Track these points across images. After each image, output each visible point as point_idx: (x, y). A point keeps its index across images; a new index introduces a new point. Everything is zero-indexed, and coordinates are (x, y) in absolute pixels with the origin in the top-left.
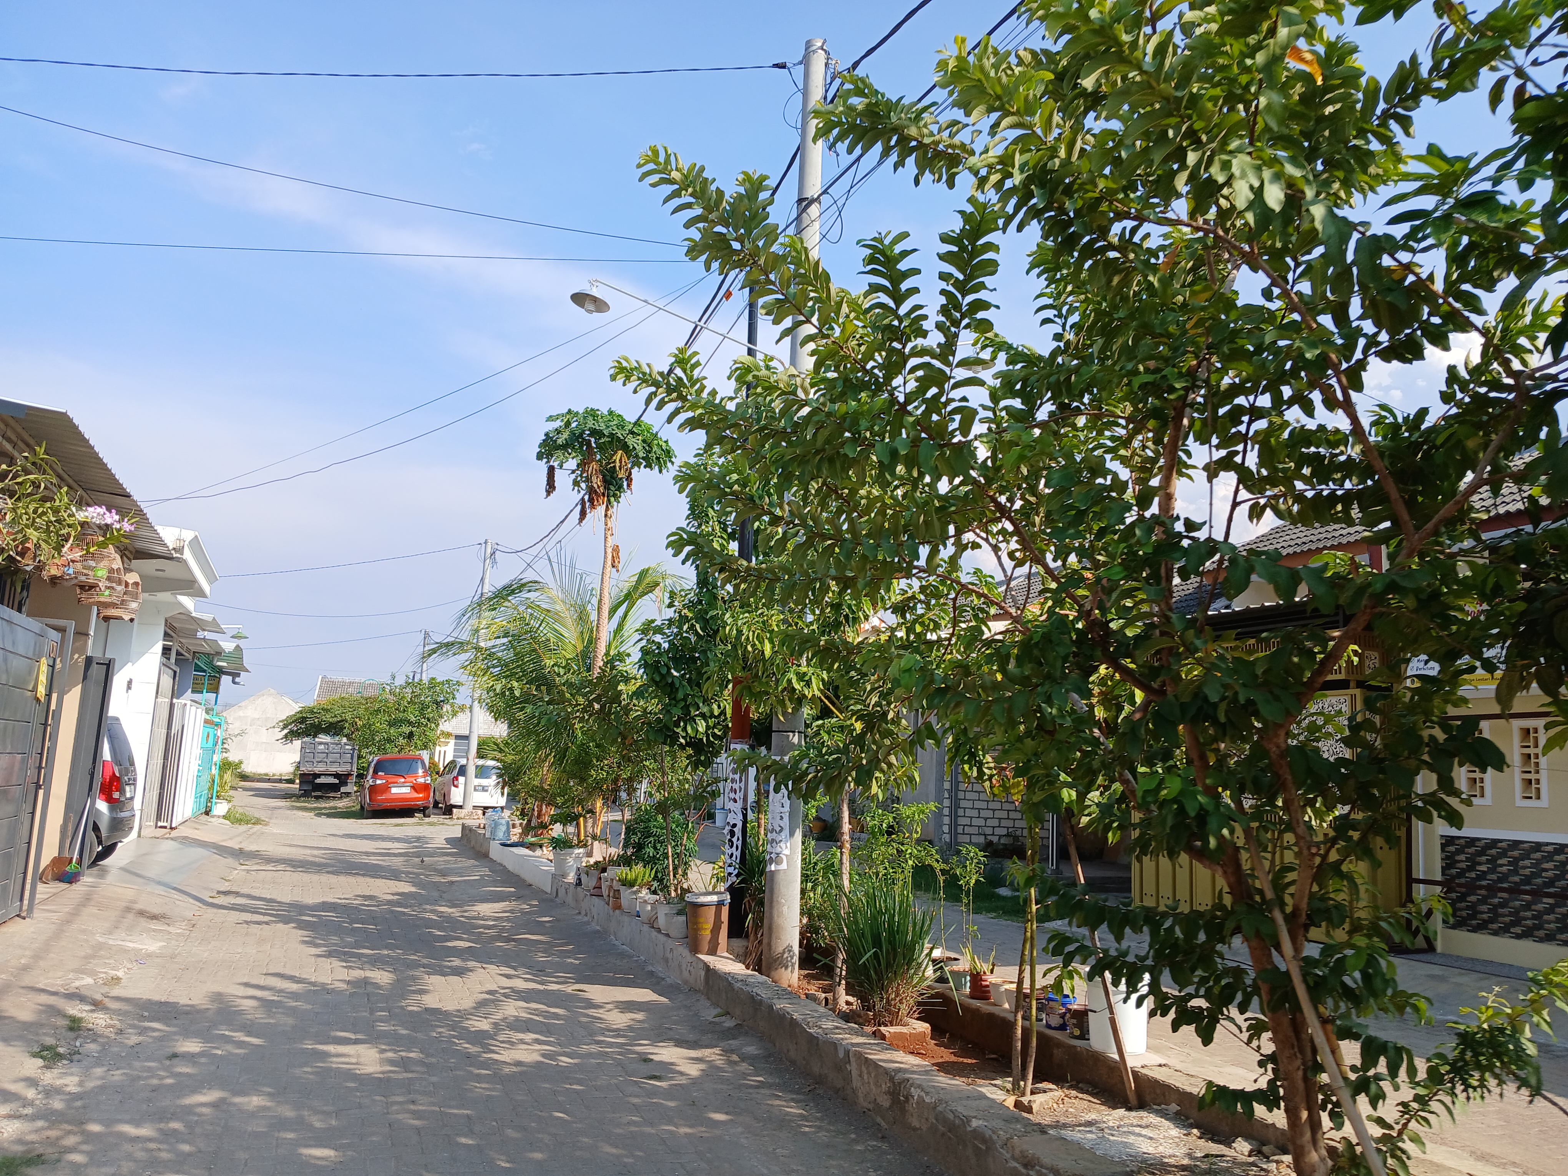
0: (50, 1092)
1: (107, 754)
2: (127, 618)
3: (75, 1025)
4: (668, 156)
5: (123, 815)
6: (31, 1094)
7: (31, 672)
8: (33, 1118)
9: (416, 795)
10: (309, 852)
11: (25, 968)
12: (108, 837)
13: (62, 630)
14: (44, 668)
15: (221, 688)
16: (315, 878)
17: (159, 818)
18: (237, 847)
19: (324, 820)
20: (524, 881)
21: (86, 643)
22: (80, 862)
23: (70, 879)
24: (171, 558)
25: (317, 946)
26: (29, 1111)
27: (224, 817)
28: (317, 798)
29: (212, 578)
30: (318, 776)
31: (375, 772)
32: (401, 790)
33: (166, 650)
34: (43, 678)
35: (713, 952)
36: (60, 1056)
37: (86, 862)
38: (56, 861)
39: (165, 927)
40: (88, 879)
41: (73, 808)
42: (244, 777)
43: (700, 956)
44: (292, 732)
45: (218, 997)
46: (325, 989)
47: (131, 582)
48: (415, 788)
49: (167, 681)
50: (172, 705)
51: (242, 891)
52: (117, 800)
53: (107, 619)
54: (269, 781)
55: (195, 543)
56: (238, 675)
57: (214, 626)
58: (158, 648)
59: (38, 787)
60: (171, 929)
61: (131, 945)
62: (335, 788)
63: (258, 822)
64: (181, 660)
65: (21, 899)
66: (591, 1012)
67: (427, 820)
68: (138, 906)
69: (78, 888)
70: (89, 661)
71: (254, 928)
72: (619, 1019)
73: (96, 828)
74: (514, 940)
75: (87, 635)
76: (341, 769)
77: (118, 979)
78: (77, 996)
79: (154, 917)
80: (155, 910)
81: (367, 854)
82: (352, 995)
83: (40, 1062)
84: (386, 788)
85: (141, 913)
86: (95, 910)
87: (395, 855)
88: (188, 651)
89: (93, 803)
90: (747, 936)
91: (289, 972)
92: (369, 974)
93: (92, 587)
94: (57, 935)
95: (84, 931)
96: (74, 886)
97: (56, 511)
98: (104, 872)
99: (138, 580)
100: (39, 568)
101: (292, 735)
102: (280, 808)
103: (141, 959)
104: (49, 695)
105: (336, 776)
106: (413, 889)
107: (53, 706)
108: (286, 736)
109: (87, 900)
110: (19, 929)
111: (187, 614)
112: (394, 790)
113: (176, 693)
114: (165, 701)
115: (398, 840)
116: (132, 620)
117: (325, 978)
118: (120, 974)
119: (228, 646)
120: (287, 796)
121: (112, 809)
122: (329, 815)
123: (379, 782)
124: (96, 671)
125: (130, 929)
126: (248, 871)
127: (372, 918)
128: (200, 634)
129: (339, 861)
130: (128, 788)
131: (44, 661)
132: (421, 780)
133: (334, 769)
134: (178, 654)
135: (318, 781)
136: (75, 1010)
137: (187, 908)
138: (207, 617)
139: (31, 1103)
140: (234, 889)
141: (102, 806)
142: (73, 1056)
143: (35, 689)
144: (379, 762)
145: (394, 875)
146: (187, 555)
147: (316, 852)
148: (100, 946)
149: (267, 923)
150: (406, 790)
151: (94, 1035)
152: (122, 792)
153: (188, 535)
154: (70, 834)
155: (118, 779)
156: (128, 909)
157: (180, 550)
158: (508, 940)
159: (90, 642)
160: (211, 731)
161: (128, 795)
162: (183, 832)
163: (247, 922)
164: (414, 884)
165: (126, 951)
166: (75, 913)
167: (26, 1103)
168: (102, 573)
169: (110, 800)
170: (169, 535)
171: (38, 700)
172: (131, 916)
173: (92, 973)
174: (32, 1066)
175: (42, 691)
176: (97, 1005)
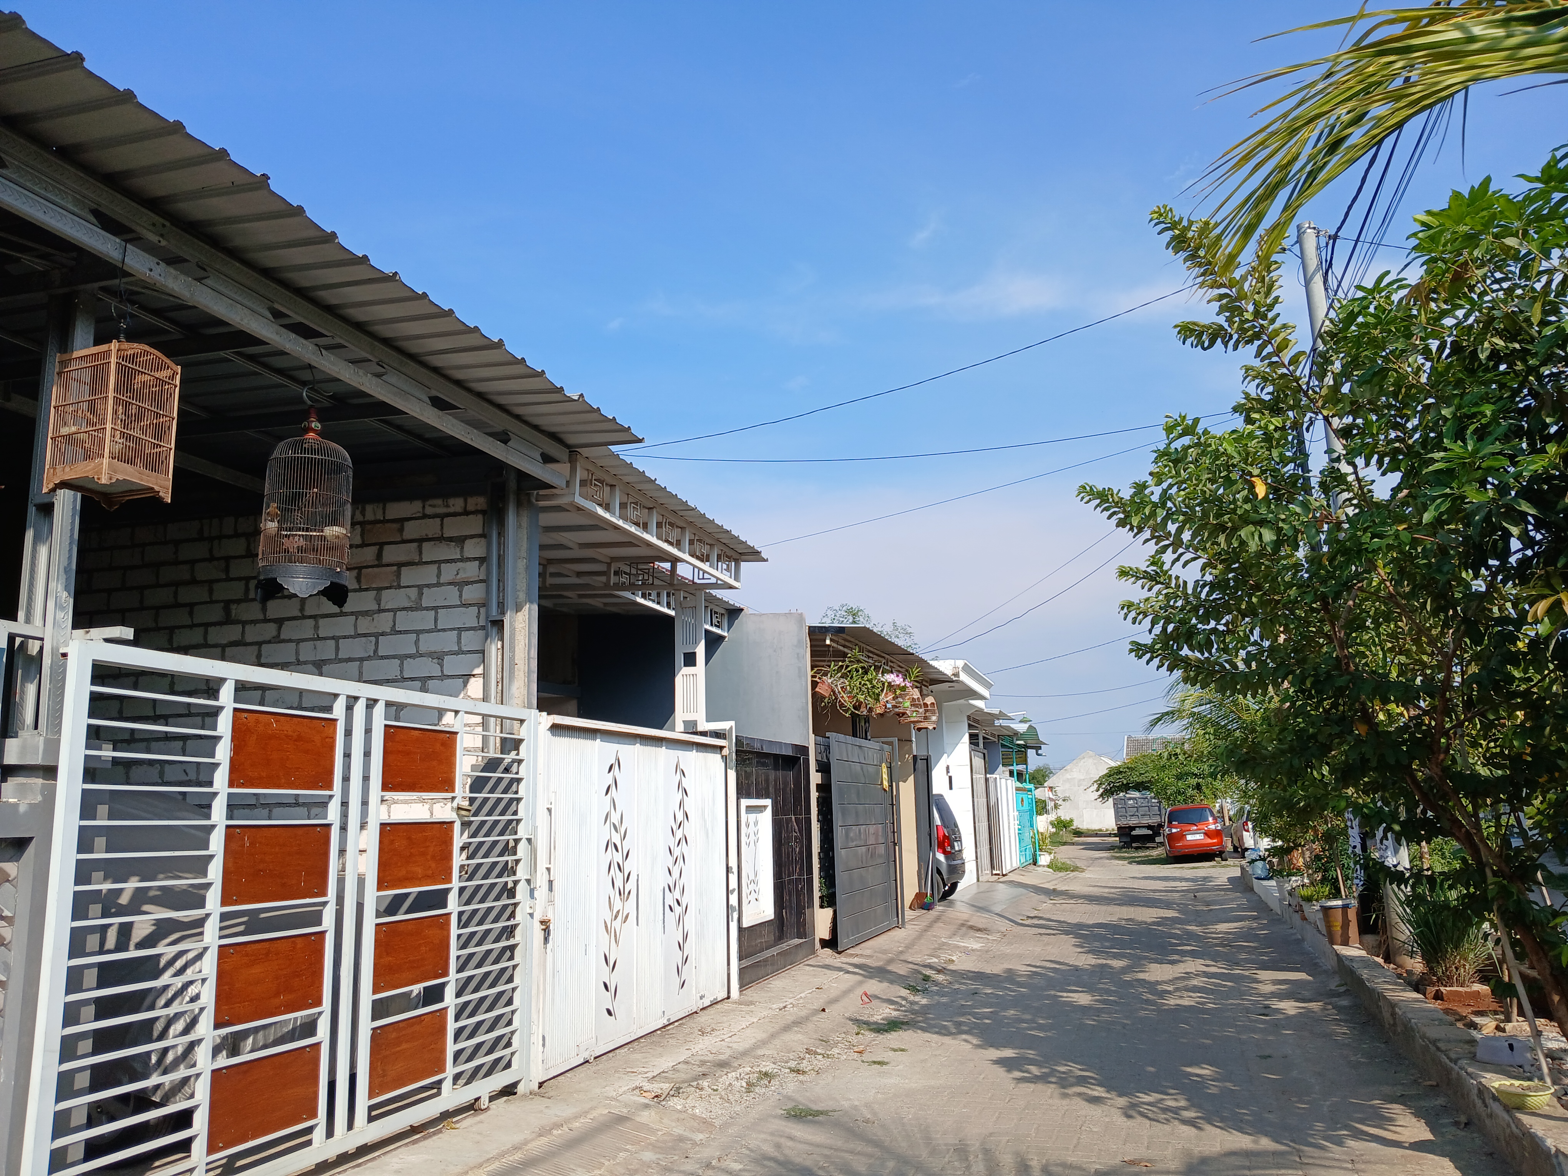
0: (912, 1003)
1: (937, 821)
2: (931, 728)
3: (926, 978)
4: (1091, 487)
5: (955, 862)
6: (904, 1003)
7: (879, 773)
8: (905, 1011)
9: (1210, 841)
10: (1107, 890)
11: (901, 952)
12: (948, 878)
13: (890, 744)
14: (885, 770)
15: (1029, 760)
16: (1104, 908)
17: (993, 867)
18: (1052, 888)
19: (1135, 867)
20: (1268, 907)
21: (911, 746)
22: (932, 895)
23: (928, 907)
24: (953, 681)
25: (1083, 947)
26: (903, 1009)
27: (1048, 866)
28: (1137, 848)
29: (987, 685)
30: (1133, 828)
31: (1170, 822)
32: (1195, 837)
33: (973, 738)
34: (885, 776)
35: (1345, 943)
36: (919, 991)
37: (936, 897)
38: (918, 895)
39: (986, 936)
40: (939, 908)
41: (922, 859)
42: (1078, 833)
43: (1335, 947)
44: (1106, 791)
45: (1009, 971)
46: (1077, 969)
47: (929, 703)
48: (1208, 834)
49: (979, 762)
50: (987, 780)
51: (1045, 916)
52: (950, 852)
53: (919, 729)
54: (1096, 835)
55: (966, 668)
56: (1040, 748)
57: (1002, 715)
58: (966, 738)
59: (895, 844)
60: (989, 937)
61: (963, 944)
62: (1150, 838)
63: (1076, 869)
64: (987, 743)
65: (898, 916)
66: (1254, 985)
67: (1224, 863)
68: (970, 923)
69: (933, 913)
70: (915, 757)
71: (1045, 938)
72: (1268, 988)
73: (939, 872)
74: (1230, 946)
75: (911, 741)
76: (1154, 821)
77: (953, 961)
78: (930, 966)
79: (979, 930)
80: (981, 926)
81: (1154, 891)
82: (1092, 971)
83: (908, 991)
84: (1181, 836)
85: (971, 927)
86: (942, 925)
87: (1178, 891)
88: (993, 735)
89: (934, 855)
90: (1379, 933)
91: (1057, 959)
92: (1108, 962)
93: (904, 714)
94: (920, 937)
95: (935, 936)
96: (931, 912)
97: (870, 681)
98: (952, 903)
99: (933, 701)
100: (870, 710)
101: (1107, 794)
102: (1101, 858)
103: (967, 952)
104: (891, 786)
105: (1149, 827)
106: (1177, 915)
107: (895, 793)
108: (1101, 795)
109: (937, 919)
110: (897, 934)
111: (980, 710)
112: (1189, 837)
113: (990, 769)
114: (980, 777)
115: (1187, 880)
116: (934, 728)
117: (1079, 963)
118: (954, 958)
119: (1022, 728)
120: (1111, 848)
121: (947, 858)
122: (1139, 863)
123: (1174, 830)
124: (921, 764)
125: (963, 936)
126: (1055, 904)
127: (1129, 932)
128: (997, 723)
129: (1127, 896)
130: (956, 844)
131: (884, 765)
132: (1212, 827)
133: (1146, 821)
134: (984, 738)
135: (1134, 833)
136: (929, 972)
137: (1003, 925)
138: (996, 711)
139: (904, 1006)
140: (1040, 915)
141: (941, 857)
142: (925, 991)
143: (882, 784)
144: (1171, 813)
145: (1168, 905)
146: (964, 677)
147: (1113, 890)
148: (944, 944)
149: (1054, 935)
150: (1199, 837)
151: (936, 983)
152: (953, 847)
153: (960, 663)
154: (923, 876)
155: (948, 838)
156: (963, 925)
157: (956, 675)
158: (1224, 946)
159: (914, 745)
160: (1025, 796)
161: (957, 848)
162: (1012, 877)
163: (1040, 934)
164: (1179, 911)
165: (958, 947)
166: (930, 926)
167: (902, 1006)
168: (907, 704)
169: (945, 852)
170: (945, 667)
171: (885, 790)
172: (964, 929)
173: (938, 957)
174: (905, 993)
175: (886, 784)
176: (939, 971)
